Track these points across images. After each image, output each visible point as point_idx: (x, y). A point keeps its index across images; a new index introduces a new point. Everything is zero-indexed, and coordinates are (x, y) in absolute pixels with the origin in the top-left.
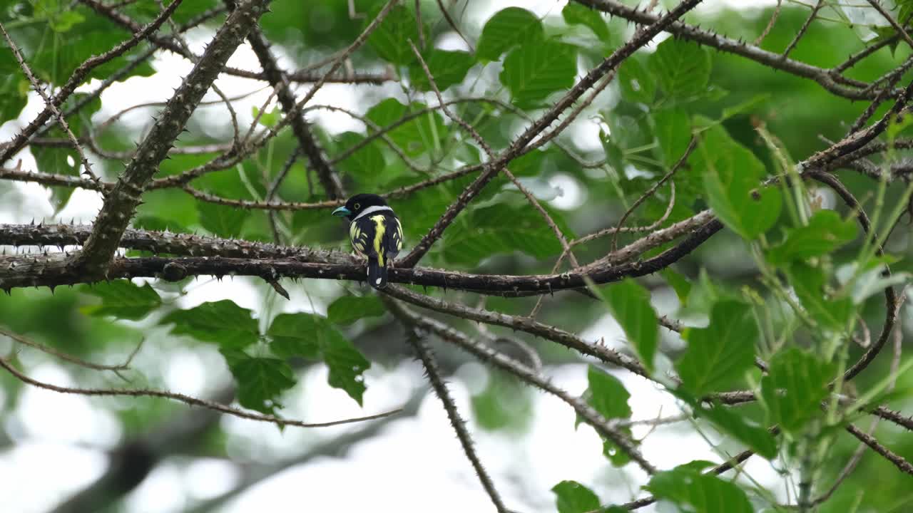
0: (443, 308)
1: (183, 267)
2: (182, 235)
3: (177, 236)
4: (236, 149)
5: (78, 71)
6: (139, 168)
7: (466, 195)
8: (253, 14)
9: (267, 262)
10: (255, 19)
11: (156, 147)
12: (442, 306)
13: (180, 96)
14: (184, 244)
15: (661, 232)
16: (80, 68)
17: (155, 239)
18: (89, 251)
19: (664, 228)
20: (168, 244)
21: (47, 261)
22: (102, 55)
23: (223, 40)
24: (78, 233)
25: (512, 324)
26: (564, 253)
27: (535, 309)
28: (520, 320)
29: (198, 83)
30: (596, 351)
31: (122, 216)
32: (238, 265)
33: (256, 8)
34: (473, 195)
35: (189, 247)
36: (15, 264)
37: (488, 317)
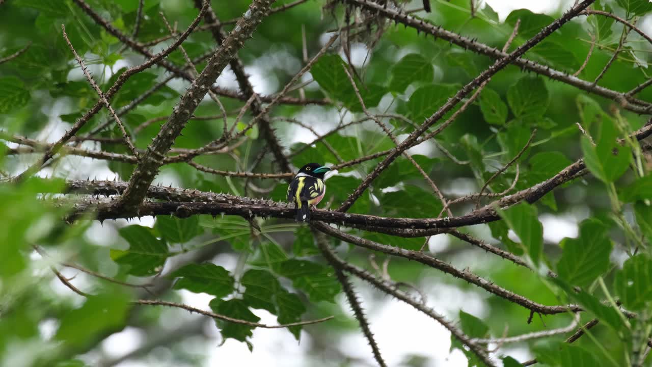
0: (363, 243)
1: (190, 209)
2: (188, 190)
3: (185, 191)
4: (225, 136)
5: (121, 77)
6: (161, 141)
7: (379, 168)
8: (240, 39)
9: (246, 206)
10: (241, 43)
11: (173, 127)
12: (361, 242)
13: (190, 93)
14: (189, 196)
15: (509, 197)
16: (122, 75)
17: (170, 192)
18: (127, 197)
19: (512, 194)
20: (179, 196)
21: (99, 203)
22: (137, 67)
23: (220, 56)
24: (118, 187)
25: (408, 256)
26: (444, 209)
27: (423, 246)
28: (413, 253)
29: (202, 84)
30: (464, 275)
31: (149, 173)
32: (226, 208)
33: (242, 36)
34: (384, 168)
35: (192, 198)
36: (77, 205)
37: (392, 250)
